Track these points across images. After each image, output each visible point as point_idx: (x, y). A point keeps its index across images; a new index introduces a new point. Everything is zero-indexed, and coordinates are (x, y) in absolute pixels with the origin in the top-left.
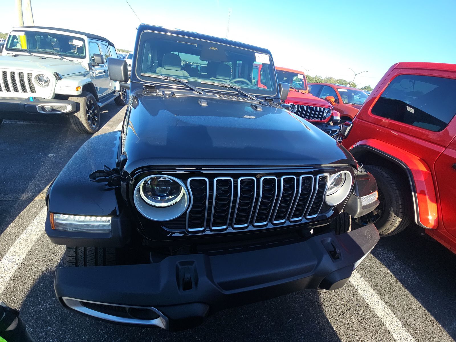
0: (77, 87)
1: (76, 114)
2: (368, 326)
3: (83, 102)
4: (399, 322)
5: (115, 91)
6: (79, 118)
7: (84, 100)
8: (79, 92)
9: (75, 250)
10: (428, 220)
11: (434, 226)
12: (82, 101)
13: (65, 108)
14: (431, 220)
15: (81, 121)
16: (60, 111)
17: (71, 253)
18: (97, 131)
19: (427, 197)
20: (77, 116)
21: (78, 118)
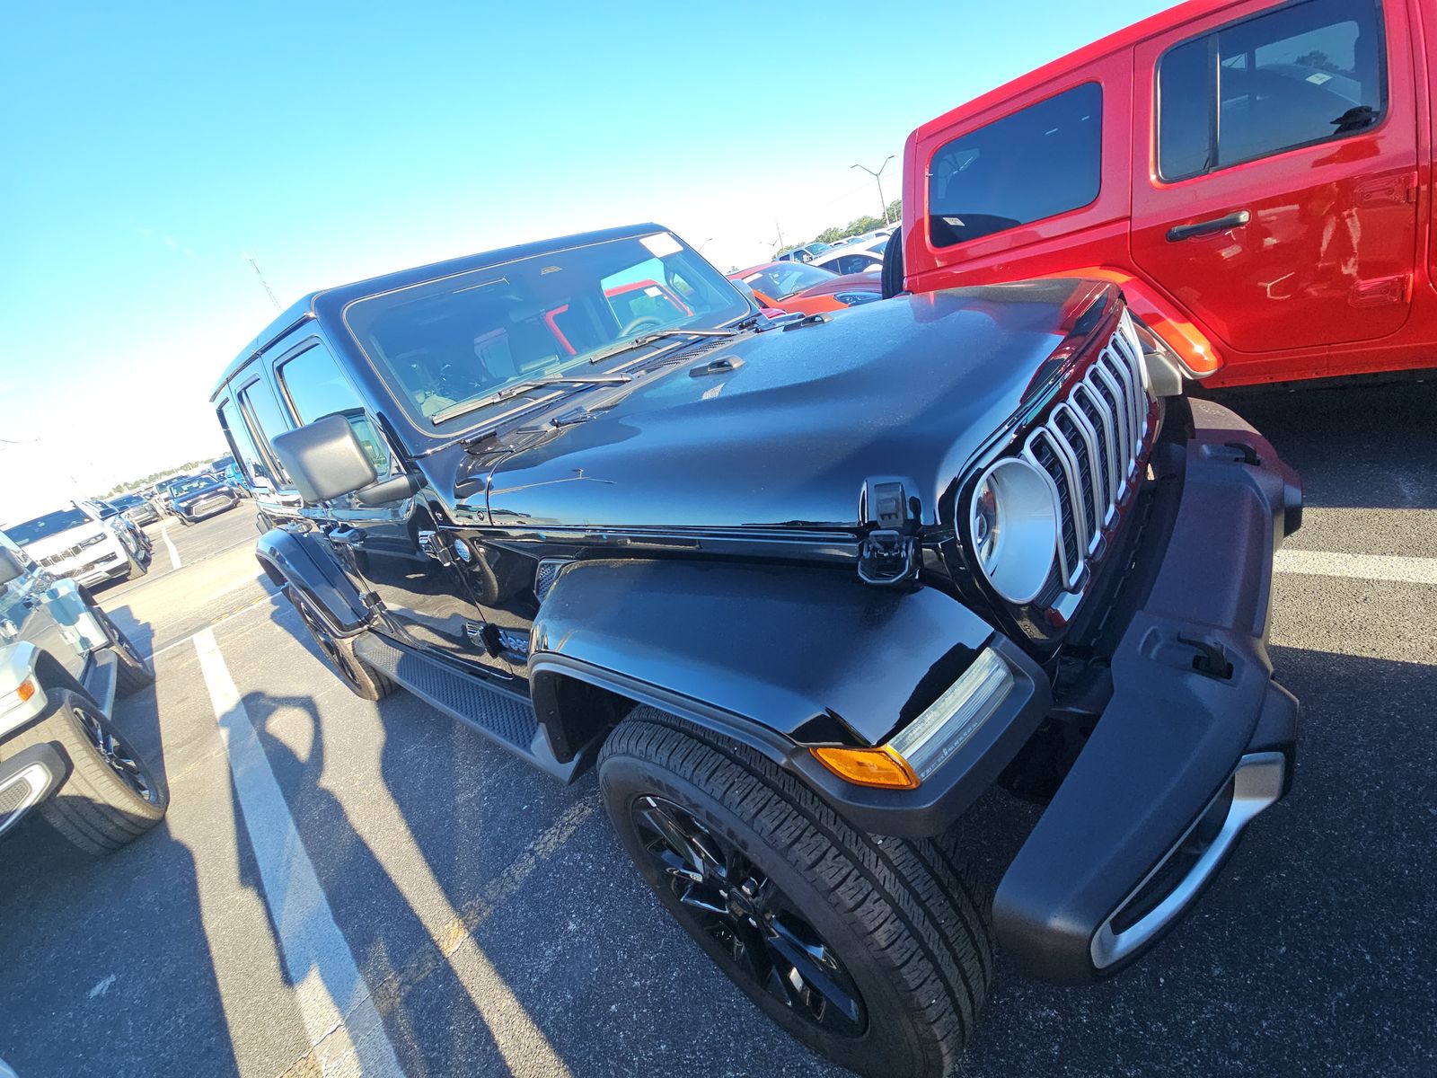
0: (18, 686)
1: (66, 790)
2: (1322, 599)
3: (67, 727)
4: (1341, 555)
5: (91, 654)
6: (89, 794)
7: (65, 722)
8: (37, 703)
9: (877, 896)
10: (1200, 358)
11: (1219, 360)
12: (61, 728)
13: (23, 788)
14: (1205, 353)
15: (100, 801)
16: (11, 814)
17: (876, 914)
18: (168, 803)
19: (1170, 321)
20: (74, 792)
21: (85, 798)
